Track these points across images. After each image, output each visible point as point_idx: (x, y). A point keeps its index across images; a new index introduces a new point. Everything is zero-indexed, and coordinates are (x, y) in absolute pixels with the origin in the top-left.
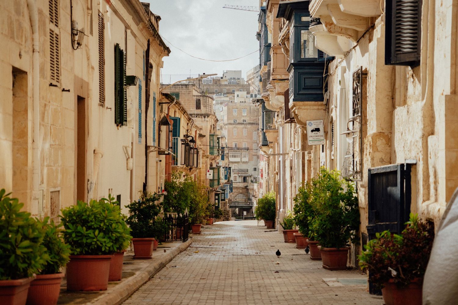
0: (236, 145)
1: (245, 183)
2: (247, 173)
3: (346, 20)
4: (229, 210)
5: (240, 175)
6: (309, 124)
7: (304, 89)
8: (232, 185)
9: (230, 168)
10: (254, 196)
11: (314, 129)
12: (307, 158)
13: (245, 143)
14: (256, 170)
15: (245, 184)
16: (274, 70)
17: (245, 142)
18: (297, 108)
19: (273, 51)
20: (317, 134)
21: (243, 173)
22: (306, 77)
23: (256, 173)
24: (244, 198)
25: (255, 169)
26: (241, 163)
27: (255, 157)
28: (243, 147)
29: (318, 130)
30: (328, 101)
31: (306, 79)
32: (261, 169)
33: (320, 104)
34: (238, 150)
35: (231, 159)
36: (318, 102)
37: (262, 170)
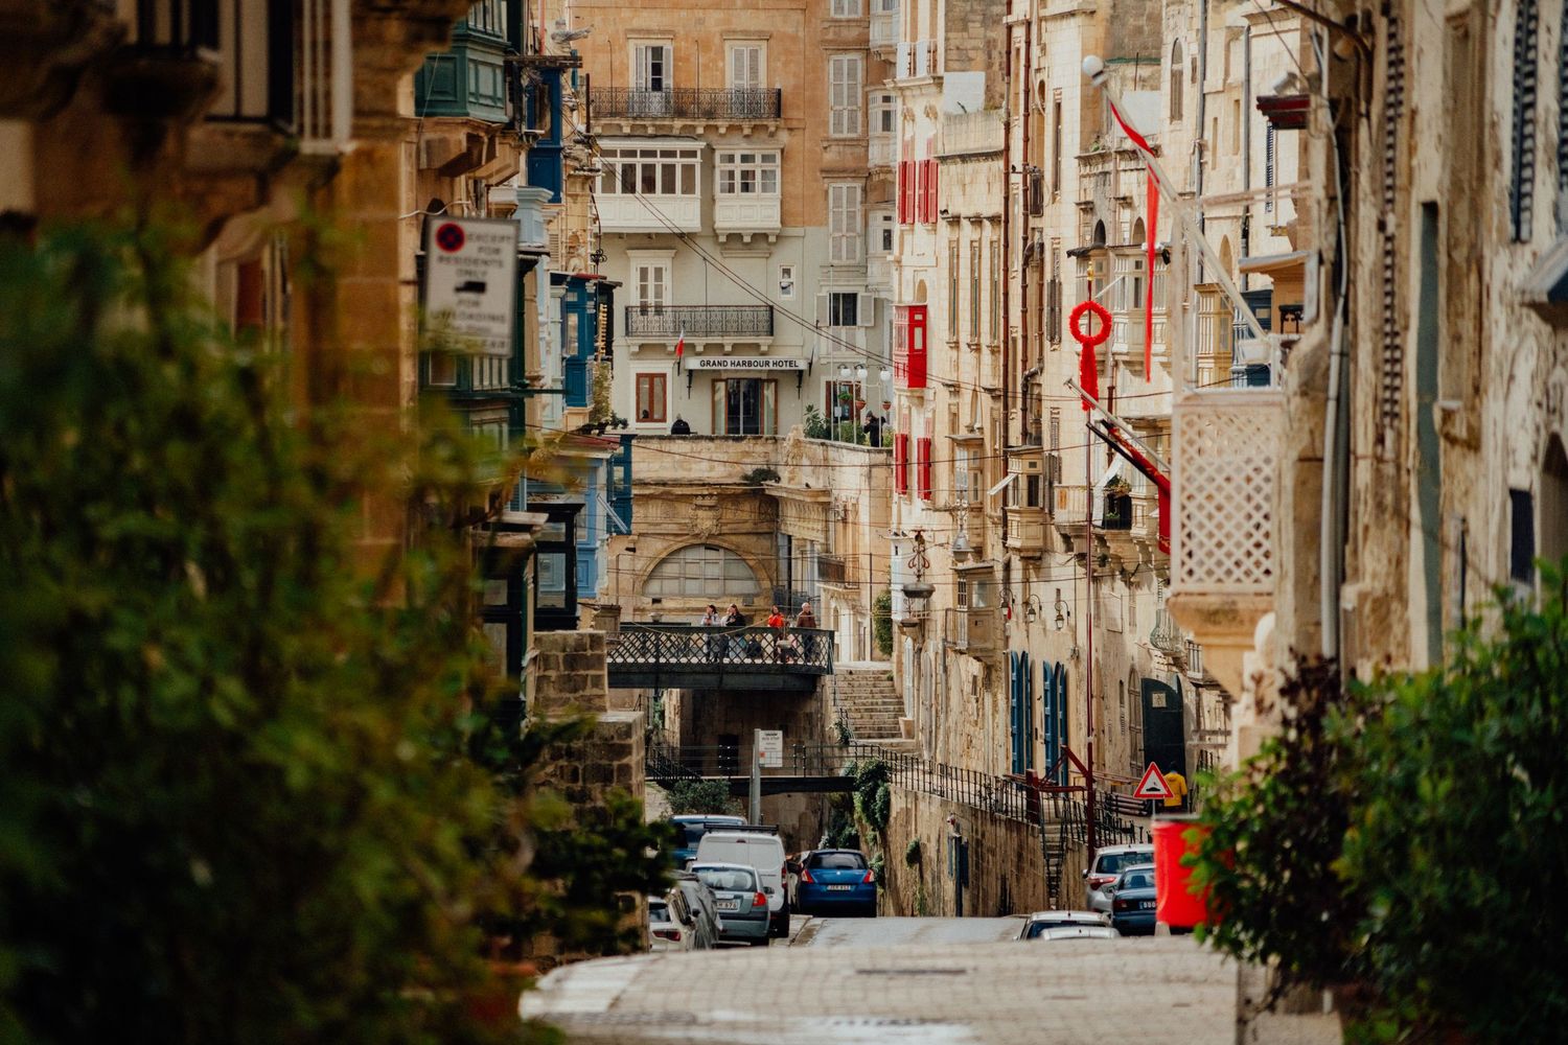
0: (657, 69)
1: (744, 446)
2: (764, 341)
4: (628, 729)
5: (693, 363)
8: (625, 461)
9: (606, 290)
10: (832, 570)
13: (746, 47)
14: (851, 319)
15: (747, 456)
17: (747, 35)
21: (728, 342)
23: (852, 346)
24: (735, 587)
25: (845, 309)
26: (707, 246)
27: (846, 190)
28: (731, 82)
32: (909, 299)
34: (680, 113)
35: (620, 211)
37: (918, 316)
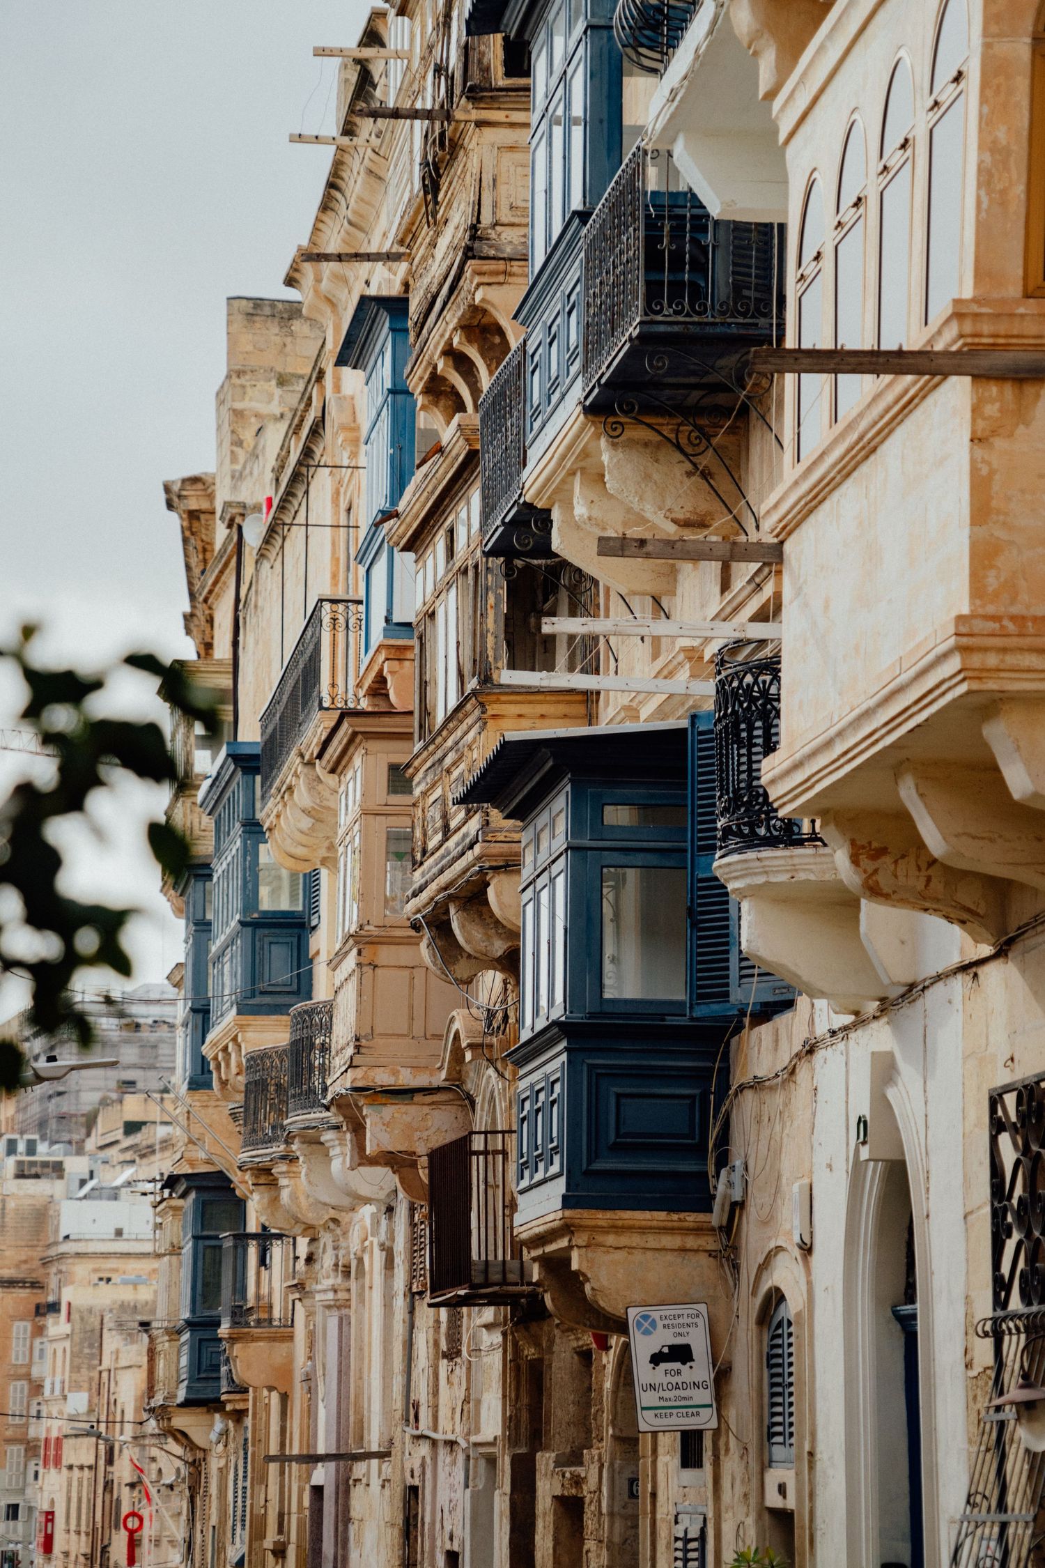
3: (991, 840)
6: (639, 1325)
7: (618, 1149)
11: (666, 1350)
12: (547, 1488)
16: (363, 1042)
18: (581, 1242)
19: (359, 953)
20: (679, 1372)
22: (628, 1090)
23: (15, 1531)
25: (13, 1511)
27: (16, 1450)
29: (681, 1354)
30: (737, 1208)
31: (623, 1101)
33: (691, 1225)
36: (682, 1215)
37: (50, 1516)
